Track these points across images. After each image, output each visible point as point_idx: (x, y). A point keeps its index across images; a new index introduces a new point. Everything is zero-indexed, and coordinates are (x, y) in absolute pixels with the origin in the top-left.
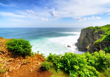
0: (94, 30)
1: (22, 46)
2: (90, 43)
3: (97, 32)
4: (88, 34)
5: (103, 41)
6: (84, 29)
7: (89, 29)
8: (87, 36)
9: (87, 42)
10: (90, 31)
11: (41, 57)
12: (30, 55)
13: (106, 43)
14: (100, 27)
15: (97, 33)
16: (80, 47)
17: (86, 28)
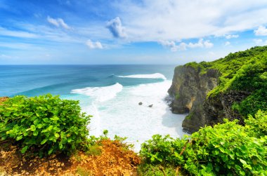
0: (199, 69)
1: (58, 122)
2: (193, 95)
3: (205, 72)
4: (187, 77)
5: (227, 90)
6: (180, 67)
7: (189, 67)
8: (187, 82)
9: (187, 95)
10: (193, 71)
11: (122, 149)
12: (87, 149)
13: (235, 95)
14: (209, 63)
15: (205, 75)
16: (175, 105)
17: (185, 65)
